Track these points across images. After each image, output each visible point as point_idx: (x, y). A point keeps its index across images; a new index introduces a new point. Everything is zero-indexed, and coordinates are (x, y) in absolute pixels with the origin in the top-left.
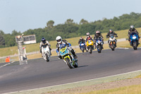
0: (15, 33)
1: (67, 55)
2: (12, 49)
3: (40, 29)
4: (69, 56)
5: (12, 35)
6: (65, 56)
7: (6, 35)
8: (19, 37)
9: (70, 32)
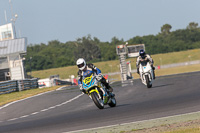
0: (116, 42)
1: (94, 88)
2: (111, 64)
3: (151, 37)
4: (96, 90)
5: (111, 44)
6: (90, 89)
7: (102, 44)
8: (121, 47)
9: (193, 40)
